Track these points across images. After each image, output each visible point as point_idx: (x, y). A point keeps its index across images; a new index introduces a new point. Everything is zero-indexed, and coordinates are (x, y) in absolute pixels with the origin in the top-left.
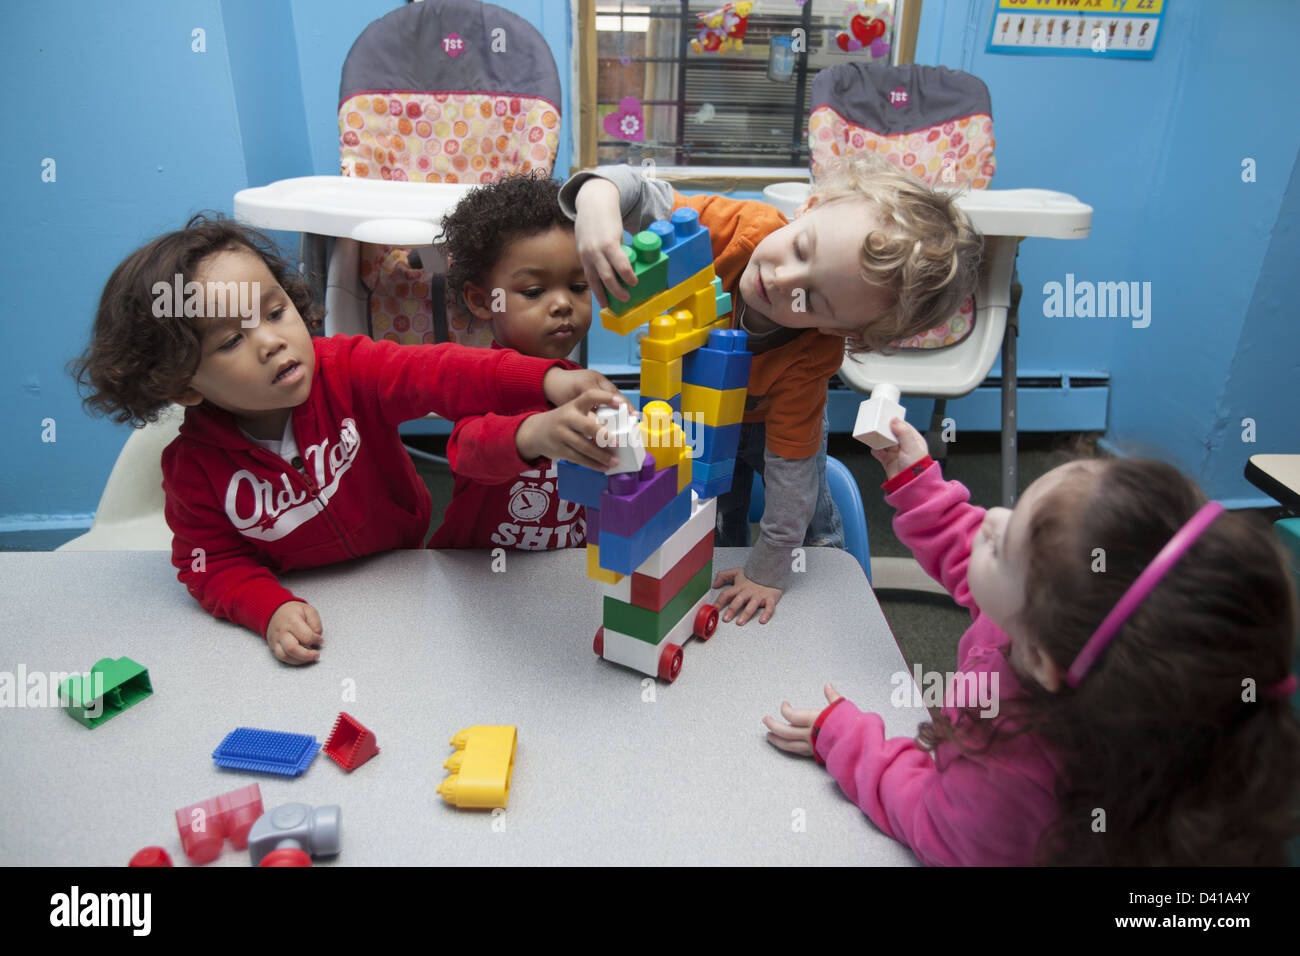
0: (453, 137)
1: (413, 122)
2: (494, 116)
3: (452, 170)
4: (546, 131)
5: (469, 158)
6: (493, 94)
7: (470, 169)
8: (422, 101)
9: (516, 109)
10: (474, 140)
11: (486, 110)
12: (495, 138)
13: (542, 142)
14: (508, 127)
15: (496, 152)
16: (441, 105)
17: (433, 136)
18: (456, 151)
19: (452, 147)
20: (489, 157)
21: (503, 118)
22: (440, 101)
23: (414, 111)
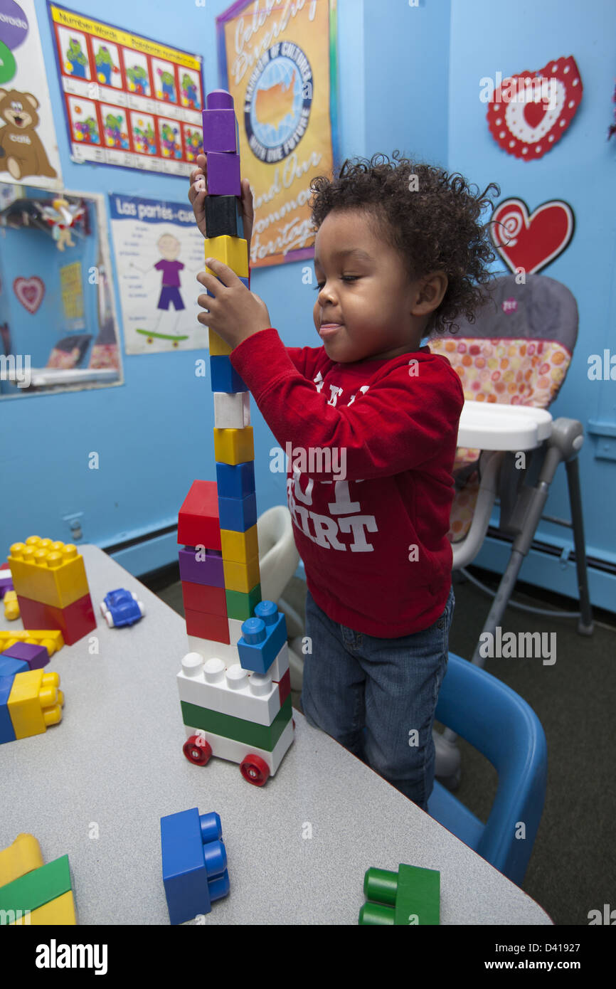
0: (499, 369)
1: (473, 358)
2: (526, 355)
3: (493, 392)
4: (552, 366)
5: (507, 384)
6: (529, 339)
7: (506, 392)
8: (482, 344)
9: (540, 350)
10: (512, 372)
11: (523, 351)
12: (524, 371)
13: (548, 375)
14: (533, 363)
15: (524, 381)
16: (495, 348)
17: (486, 368)
18: (498, 379)
19: (496, 376)
20: (519, 385)
21: (532, 357)
22: (495, 344)
23: (475, 351)
